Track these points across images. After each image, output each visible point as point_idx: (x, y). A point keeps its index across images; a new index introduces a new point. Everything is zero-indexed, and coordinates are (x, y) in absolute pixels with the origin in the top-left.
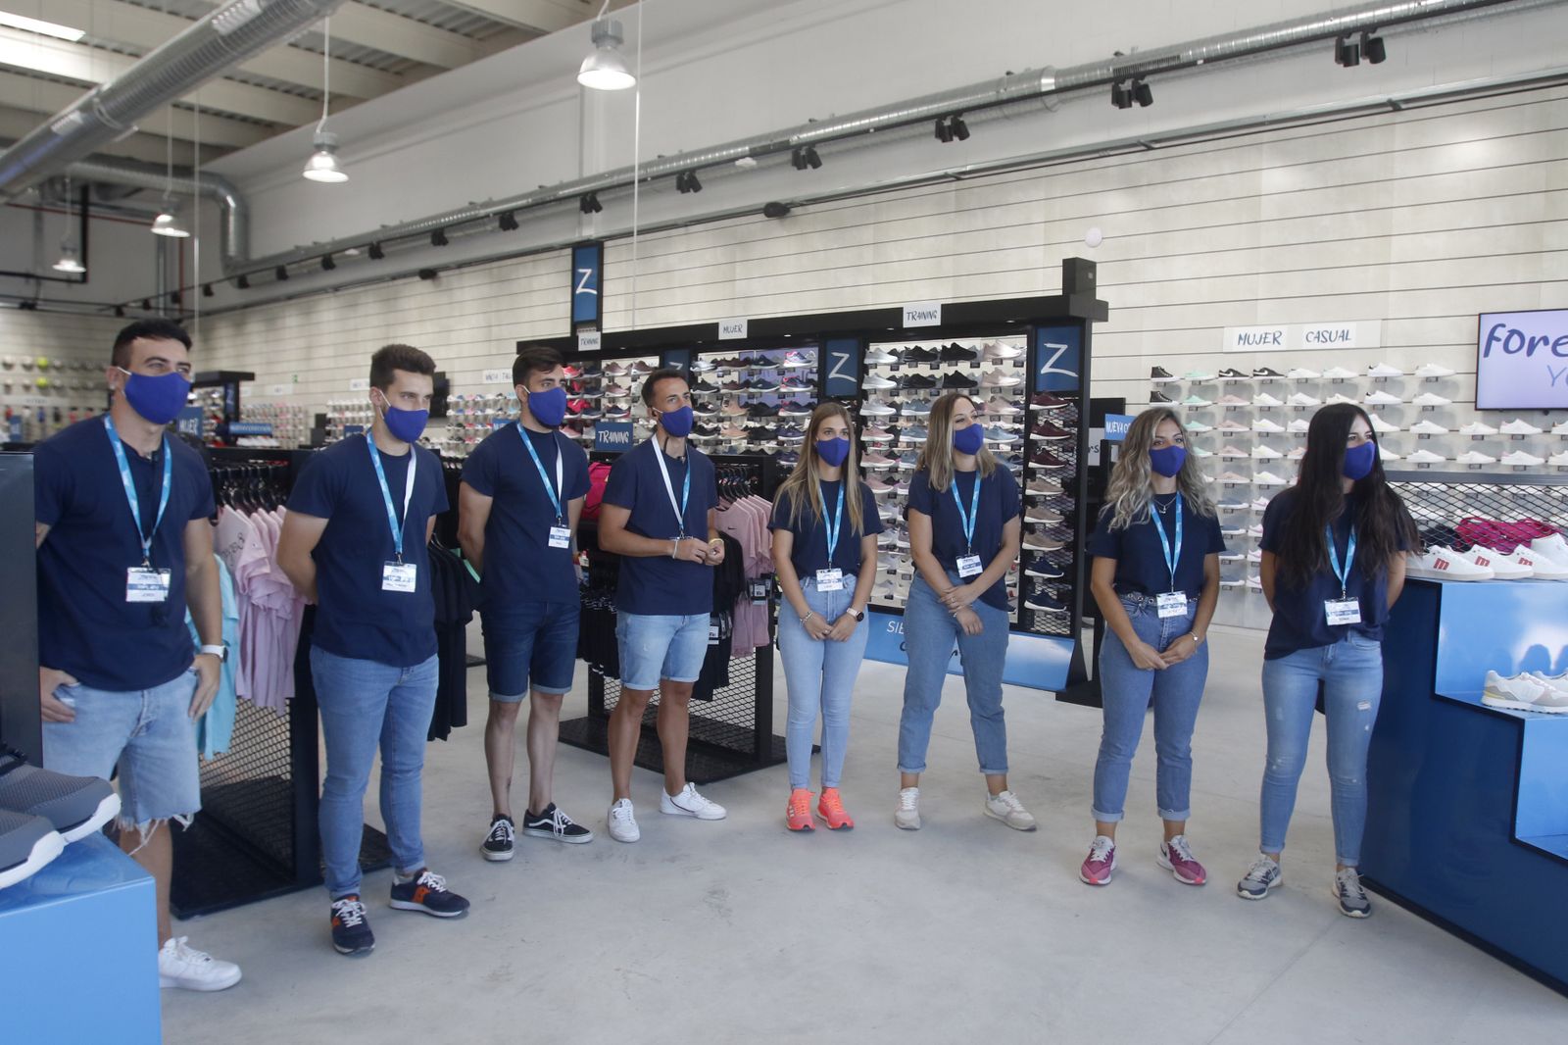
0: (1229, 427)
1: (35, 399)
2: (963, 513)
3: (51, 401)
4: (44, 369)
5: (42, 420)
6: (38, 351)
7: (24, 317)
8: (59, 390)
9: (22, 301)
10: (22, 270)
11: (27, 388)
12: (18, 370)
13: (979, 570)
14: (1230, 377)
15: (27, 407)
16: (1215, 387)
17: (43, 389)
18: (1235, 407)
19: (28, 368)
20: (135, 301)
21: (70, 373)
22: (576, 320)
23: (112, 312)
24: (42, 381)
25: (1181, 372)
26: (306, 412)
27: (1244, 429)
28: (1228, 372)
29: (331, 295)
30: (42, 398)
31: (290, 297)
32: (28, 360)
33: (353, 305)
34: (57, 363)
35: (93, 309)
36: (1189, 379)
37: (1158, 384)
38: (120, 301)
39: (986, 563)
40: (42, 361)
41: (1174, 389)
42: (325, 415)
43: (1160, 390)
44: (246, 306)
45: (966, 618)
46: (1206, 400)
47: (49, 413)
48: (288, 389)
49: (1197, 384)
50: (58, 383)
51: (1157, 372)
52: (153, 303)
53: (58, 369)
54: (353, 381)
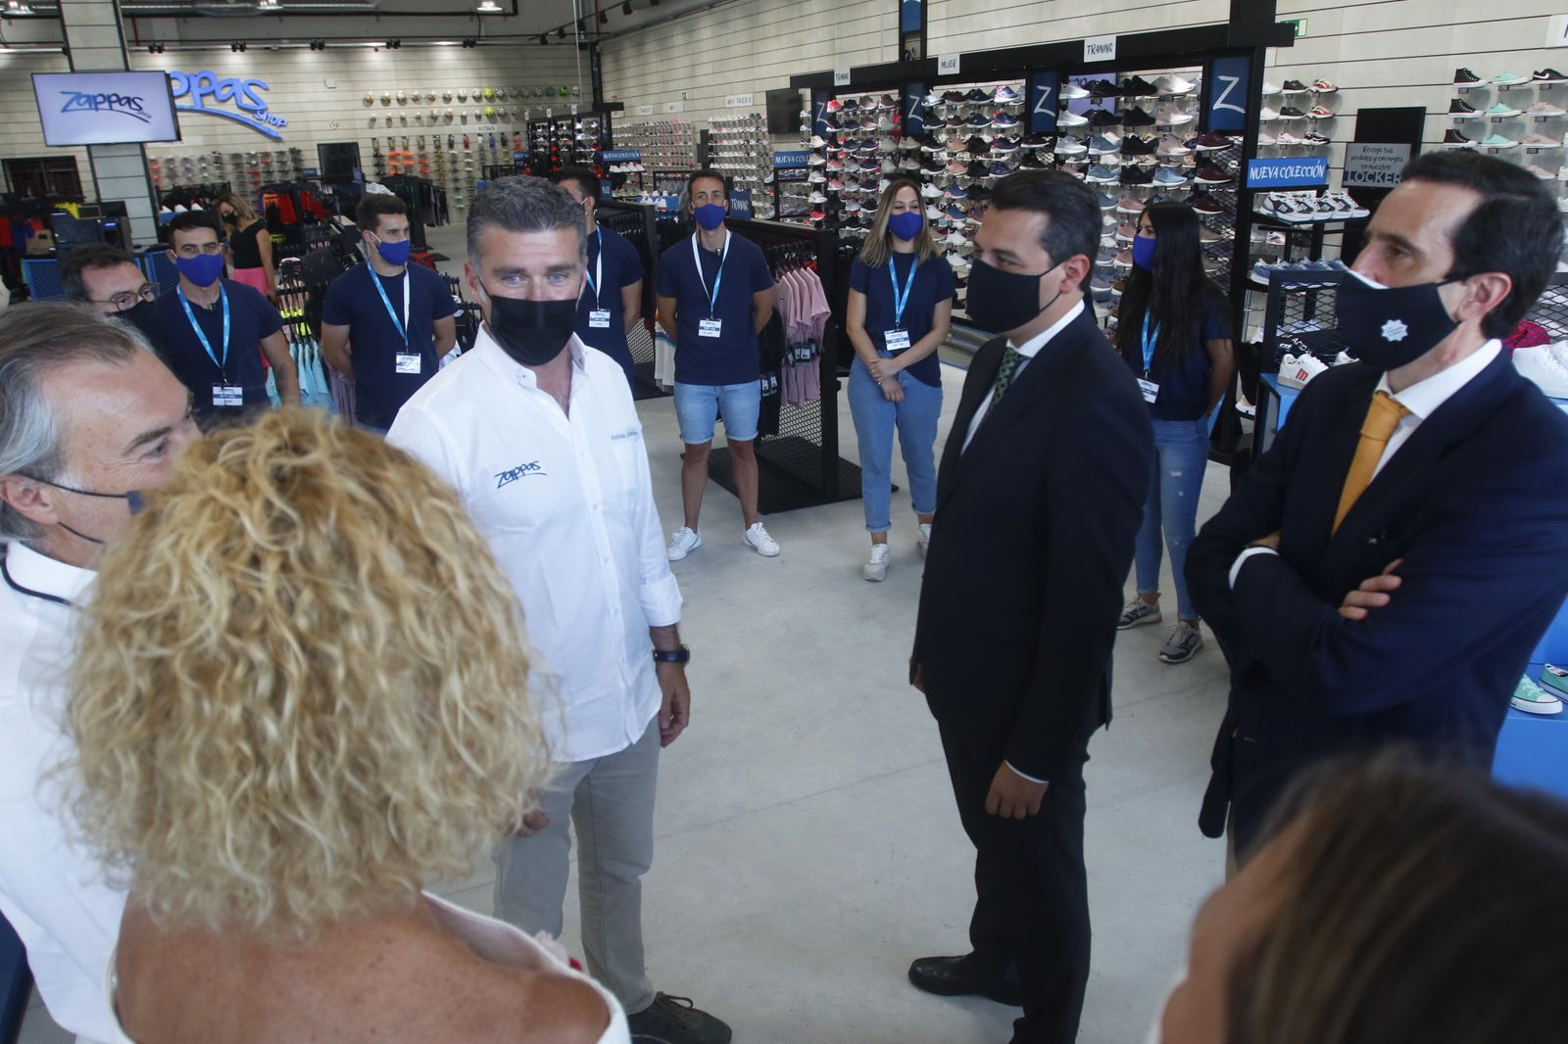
0: (1535, 141)
1: (484, 127)
2: (897, 291)
3: (498, 128)
4: (491, 99)
5: (492, 145)
6: (485, 83)
7: (468, 53)
8: (504, 117)
9: (465, 39)
10: (466, 9)
11: (478, 117)
12: (470, 101)
13: (907, 344)
14: (1545, 81)
15: (479, 135)
16: (1529, 91)
17: (491, 117)
18: (1546, 117)
19: (478, 99)
20: (553, 30)
21: (511, 100)
22: (904, 30)
23: (538, 41)
24: (489, 110)
25: (1492, 73)
26: (694, 128)
27: (1555, 144)
28: (1543, 74)
29: (707, 12)
30: (490, 125)
31: (676, 16)
32: (477, 93)
33: (724, 22)
34: (500, 93)
35: (525, 40)
36: (1497, 83)
37: (1460, 91)
38: (542, 32)
39: (914, 339)
40: (488, 92)
41: (1482, 95)
42: (708, 131)
43: (1465, 98)
44: (644, 26)
45: (889, 387)
46: (1514, 108)
47: (498, 138)
48: (679, 106)
49: (1505, 89)
50: (501, 111)
51: (1462, 75)
52: (567, 30)
53: (502, 98)
54: (728, 98)
